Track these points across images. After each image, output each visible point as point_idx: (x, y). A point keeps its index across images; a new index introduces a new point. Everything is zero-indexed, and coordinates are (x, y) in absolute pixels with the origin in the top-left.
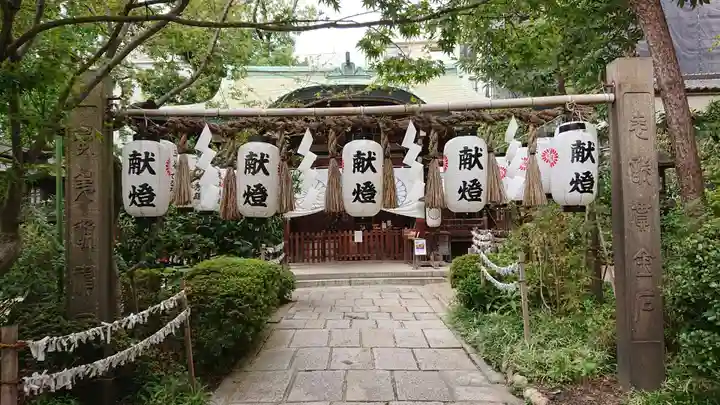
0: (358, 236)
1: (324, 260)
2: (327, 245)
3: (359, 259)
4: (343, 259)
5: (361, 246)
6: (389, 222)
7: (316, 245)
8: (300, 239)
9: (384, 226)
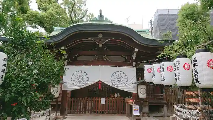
0: (103, 101)
1: (85, 113)
2: (87, 103)
3: (103, 113)
4: (95, 112)
5: (104, 106)
6: (119, 94)
7: (82, 103)
8: (74, 102)
9: (116, 95)
